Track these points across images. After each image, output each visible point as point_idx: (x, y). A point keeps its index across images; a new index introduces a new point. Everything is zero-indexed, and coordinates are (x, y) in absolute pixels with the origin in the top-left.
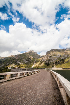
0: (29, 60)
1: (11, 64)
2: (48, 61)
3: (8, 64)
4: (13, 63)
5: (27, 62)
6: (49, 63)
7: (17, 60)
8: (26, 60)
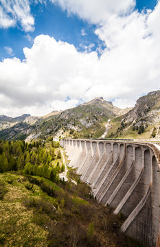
0: (95, 120)
1: (57, 130)
2: (140, 122)
3: (48, 131)
4: (59, 128)
5: (89, 125)
6: (143, 127)
7: (68, 122)
8: (88, 121)
